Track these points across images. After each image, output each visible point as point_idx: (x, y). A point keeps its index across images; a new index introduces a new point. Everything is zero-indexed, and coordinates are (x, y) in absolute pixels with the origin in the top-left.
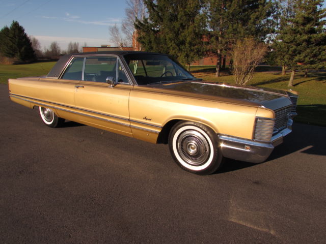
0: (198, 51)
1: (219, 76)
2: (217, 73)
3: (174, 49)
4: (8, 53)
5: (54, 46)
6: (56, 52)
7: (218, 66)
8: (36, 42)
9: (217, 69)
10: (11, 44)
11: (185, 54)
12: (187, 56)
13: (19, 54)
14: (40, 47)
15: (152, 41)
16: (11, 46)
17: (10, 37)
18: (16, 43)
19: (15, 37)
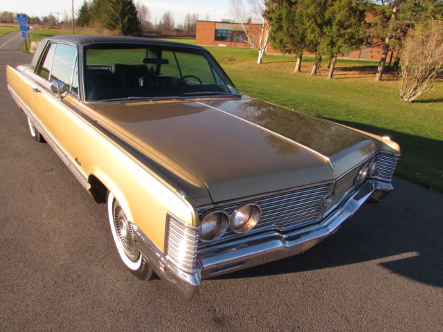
0: (352, 37)
1: (381, 79)
2: (378, 75)
3: (313, 31)
4: (109, 24)
5: (167, 18)
6: (169, 25)
7: (382, 63)
8: (145, 10)
9: (380, 69)
10: (113, 12)
11: (328, 41)
12: (332, 44)
13: (121, 26)
14: (150, 18)
15: (283, 18)
16: (113, 15)
17: (113, 3)
18: (119, 12)
19: (119, 3)
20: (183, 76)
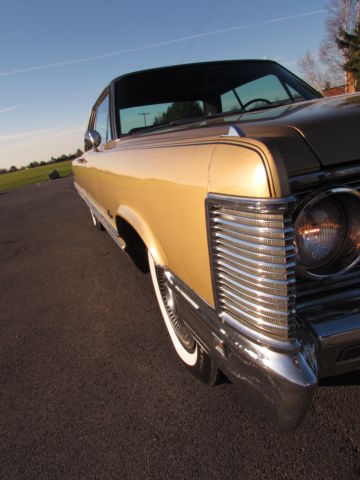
20: (244, 103)
